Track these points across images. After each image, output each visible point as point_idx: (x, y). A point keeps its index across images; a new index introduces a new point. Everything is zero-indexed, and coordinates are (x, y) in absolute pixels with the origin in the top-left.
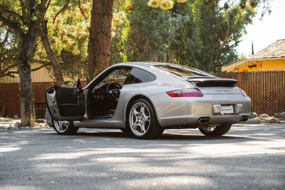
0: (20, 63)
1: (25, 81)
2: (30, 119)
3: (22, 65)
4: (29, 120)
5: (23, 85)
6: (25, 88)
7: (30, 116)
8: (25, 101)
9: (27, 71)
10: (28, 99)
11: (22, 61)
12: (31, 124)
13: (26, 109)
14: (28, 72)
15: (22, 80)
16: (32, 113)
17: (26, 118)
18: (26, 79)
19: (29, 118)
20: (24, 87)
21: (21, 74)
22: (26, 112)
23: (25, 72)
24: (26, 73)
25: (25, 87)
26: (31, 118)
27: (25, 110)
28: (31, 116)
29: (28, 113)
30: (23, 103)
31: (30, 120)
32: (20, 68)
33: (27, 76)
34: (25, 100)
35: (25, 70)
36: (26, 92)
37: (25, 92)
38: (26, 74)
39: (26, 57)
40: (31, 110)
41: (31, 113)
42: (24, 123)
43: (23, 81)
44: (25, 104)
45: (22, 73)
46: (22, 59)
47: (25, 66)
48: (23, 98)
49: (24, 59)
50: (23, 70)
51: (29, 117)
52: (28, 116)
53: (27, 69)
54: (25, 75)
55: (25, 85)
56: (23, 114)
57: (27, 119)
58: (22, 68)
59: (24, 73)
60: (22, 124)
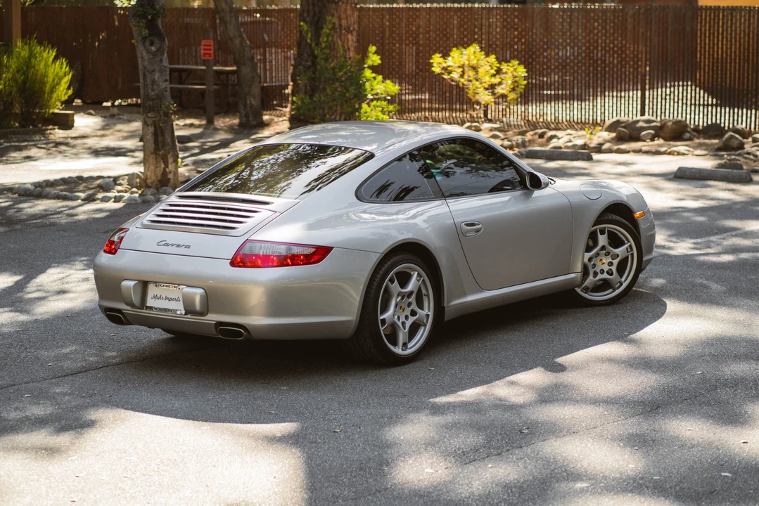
0: (139, 26)
1: (153, 71)
2: (167, 166)
3: (144, 33)
4: (164, 169)
5: (149, 81)
6: (153, 90)
7: (167, 159)
8: (154, 121)
9: (158, 46)
10: (162, 118)
11: (144, 21)
12: (169, 179)
13: (156, 142)
14: (160, 48)
15: (145, 68)
16: (171, 153)
17: (157, 164)
18: (156, 67)
19: (165, 164)
20: (150, 86)
21: (142, 54)
22: (157, 149)
23: (153, 49)
24: (155, 52)
25: (153, 85)
26: (170, 166)
27: (153, 145)
28: (170, 160)
29: (161, 153)
30: (149, 128)
31: (167, 169)
32: (140, 38)
33: (159, 59)
34: (154, 119)
35: (152, 44)
36: (156, 99)
37: (153, 100)
38: (154, 54)
39: (154, 9)
40: (170, 143)
41: (169, 153)
42: (153, 178)
43: (148, 71)
44: (153, 129)
45: (144, 52)
46: (144, 16)
47: (151, 35)
48: (150, 115)
49: (150, 17)
50: (147, 43)
51: (164, 162)
52: (162, 159)
53: (156, 40)
54: (151, 56)
55: (153, 82)
56: (149, 154)
57: (160, 167)
58: (144, 38)
59: (149, 52)
60: (149, 181)
